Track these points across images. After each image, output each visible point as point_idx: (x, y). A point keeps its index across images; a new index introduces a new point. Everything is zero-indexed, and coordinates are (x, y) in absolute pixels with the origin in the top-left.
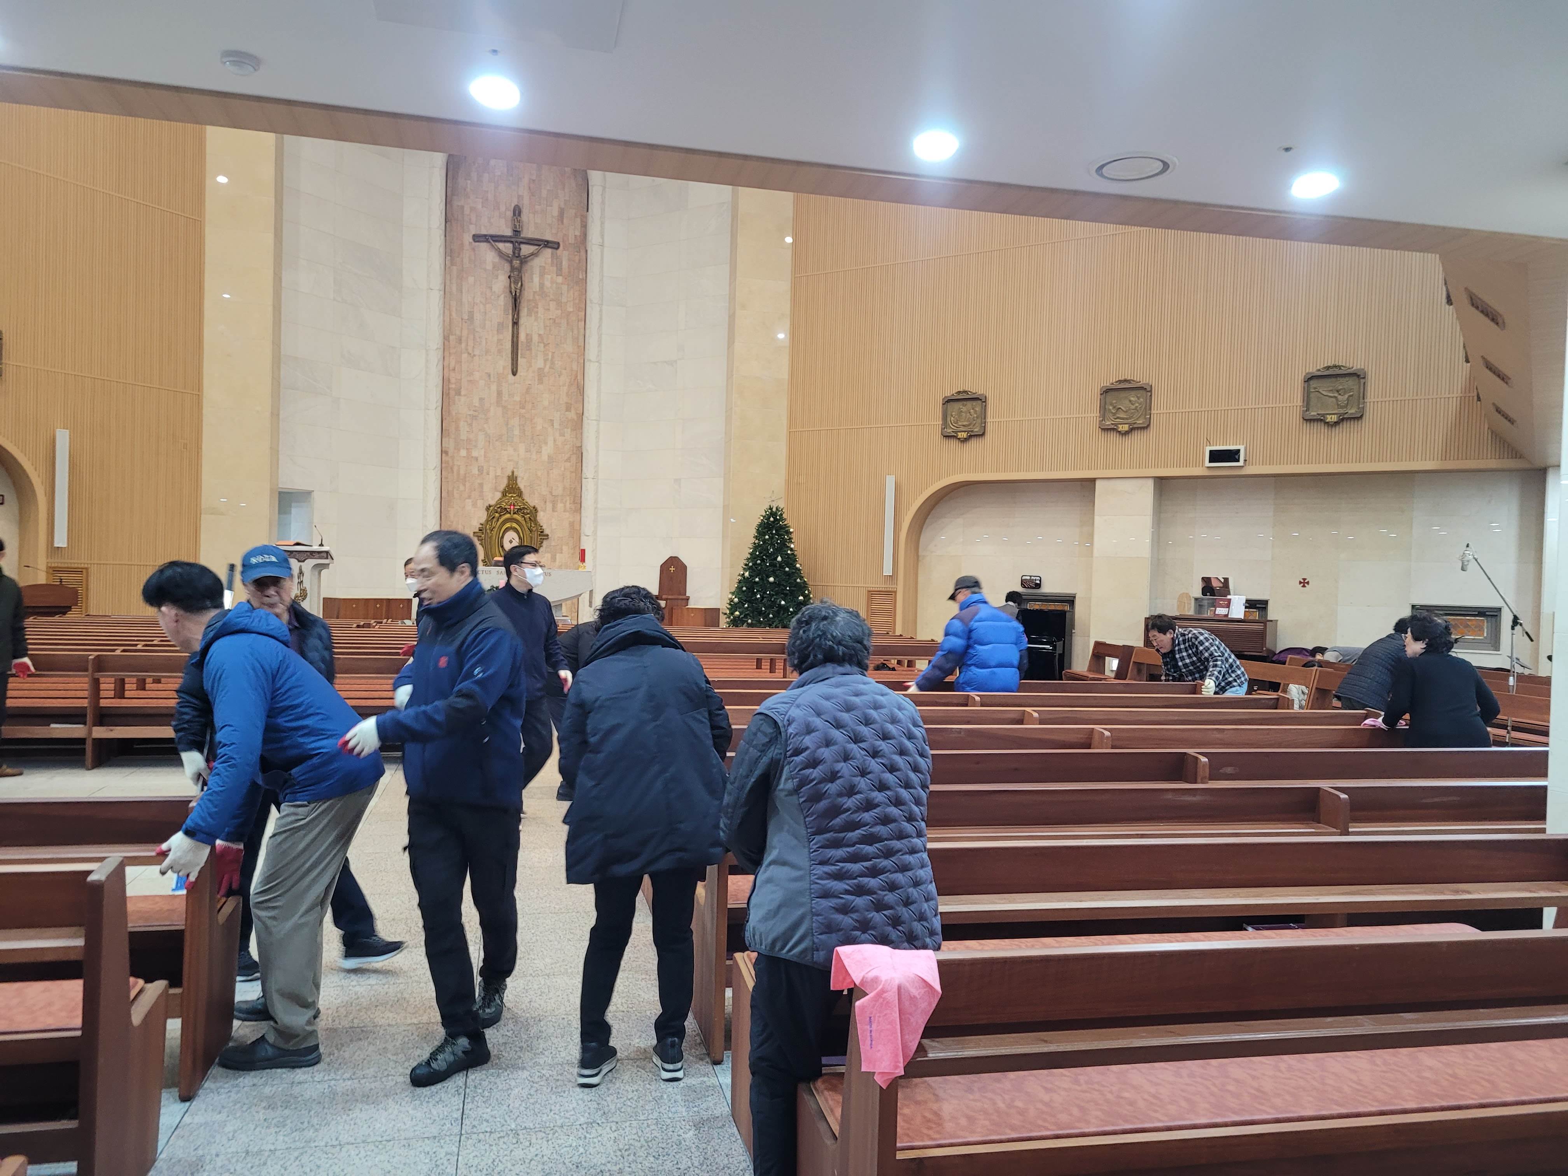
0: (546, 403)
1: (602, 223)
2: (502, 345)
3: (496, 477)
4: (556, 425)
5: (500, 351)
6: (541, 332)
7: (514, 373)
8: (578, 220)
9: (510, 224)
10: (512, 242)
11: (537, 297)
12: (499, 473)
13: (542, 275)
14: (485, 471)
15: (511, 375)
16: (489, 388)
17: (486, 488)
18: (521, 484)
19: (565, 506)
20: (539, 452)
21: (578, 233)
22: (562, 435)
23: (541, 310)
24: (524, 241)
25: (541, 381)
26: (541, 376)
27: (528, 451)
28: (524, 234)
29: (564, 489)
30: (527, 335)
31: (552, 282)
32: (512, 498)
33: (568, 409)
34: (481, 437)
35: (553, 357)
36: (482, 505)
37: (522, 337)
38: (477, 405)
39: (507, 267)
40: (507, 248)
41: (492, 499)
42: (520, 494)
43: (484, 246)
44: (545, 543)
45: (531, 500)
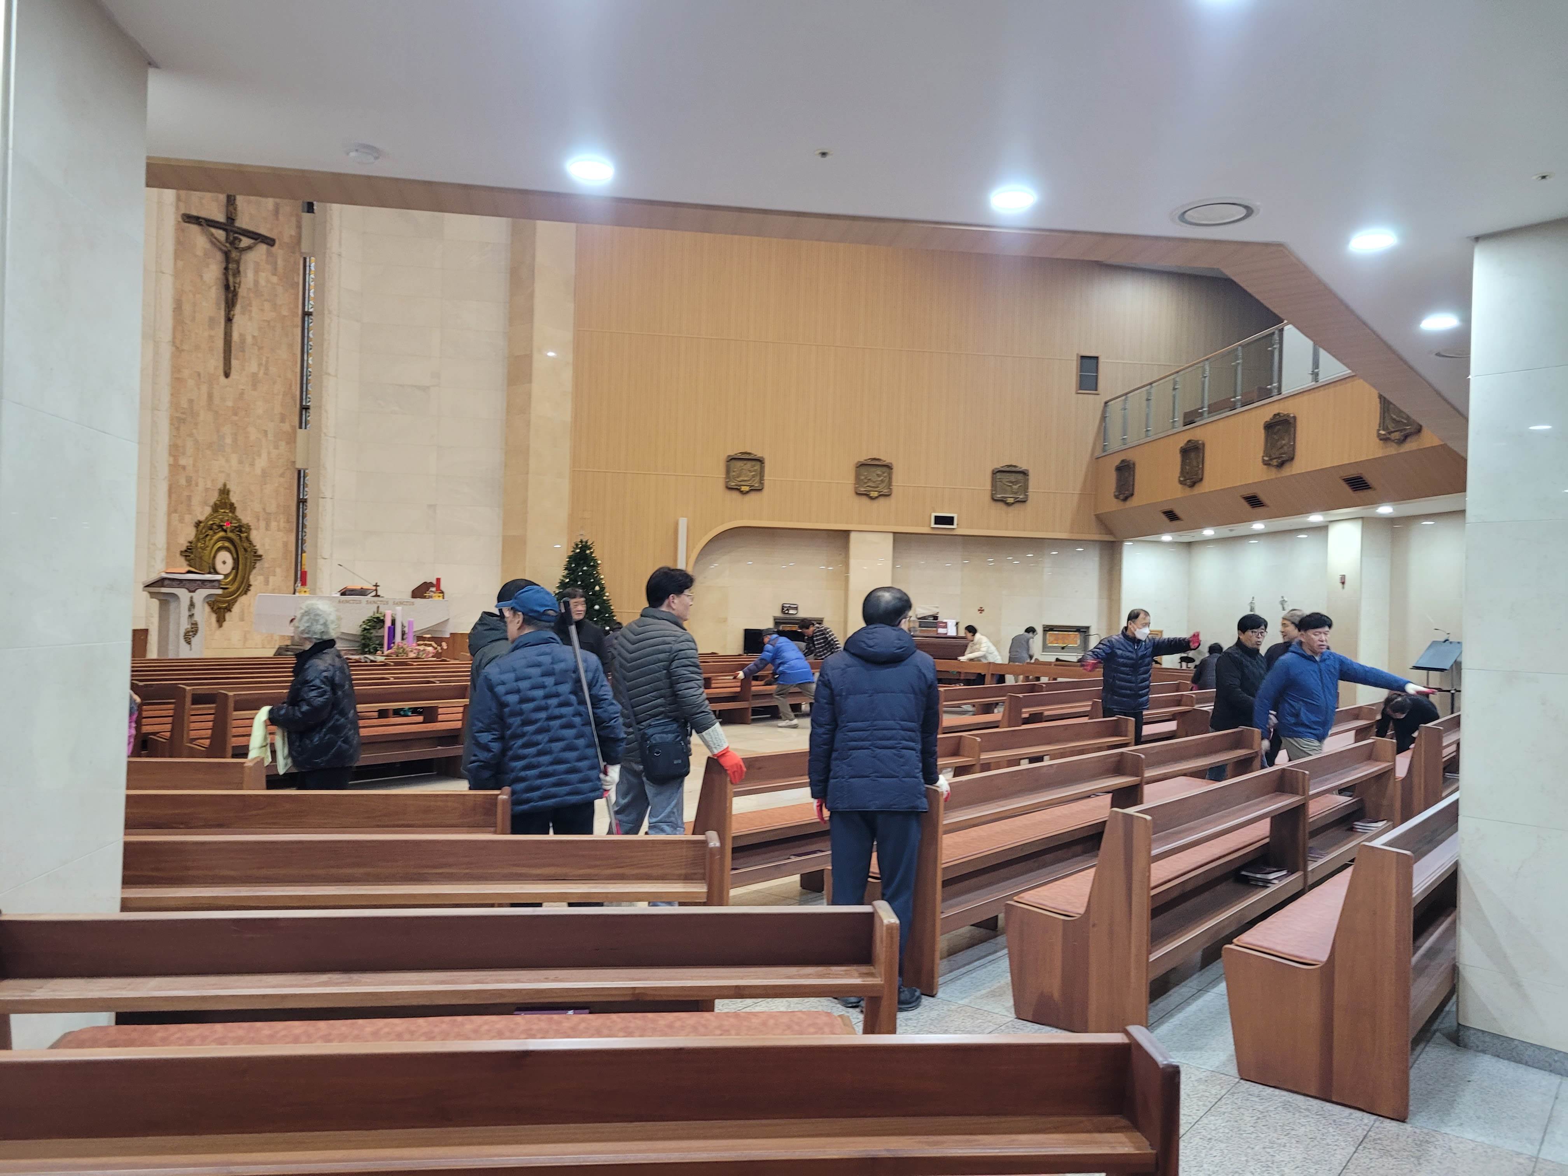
0: (260, 411)
1: (341, 232)
2: (213, 342)
3: (207, 490)
4: (270, 436)
5: (211, 349)
6: (256, 334)
7: (227, 375)
8: (294, 219)
9: (224, 209)
10: (224, 230)
11: (252, 295)
12: (209, 485)
13: (256, 272)
14: (193, 482)
15: (222, 378)
16: (199, 389)
17: (196, 501)
18: (234, 498)
19: (278, 526)
20: (252, 465)
21: (293, 233)
22: (276, 447)
23: (254, 309)
24: (239, 231)
25: (254, 386)
26: (255, 382)
27: (241, 462)
28: (238, 224)
29: (278, 506)
30: (241, 335)
31: (268, 281)
32: (224, 514)
33: (283, 420)
34: (189, 443)
35: (267, 362)
36: (190, 520)
37: (235, 336)
38: (185, 406)
39: (219, 256)
40: (220, 234)
41: (202, 513)
42: (232, 508)
43: (194, 228)
44: (258, 565)
45: (245, 517)
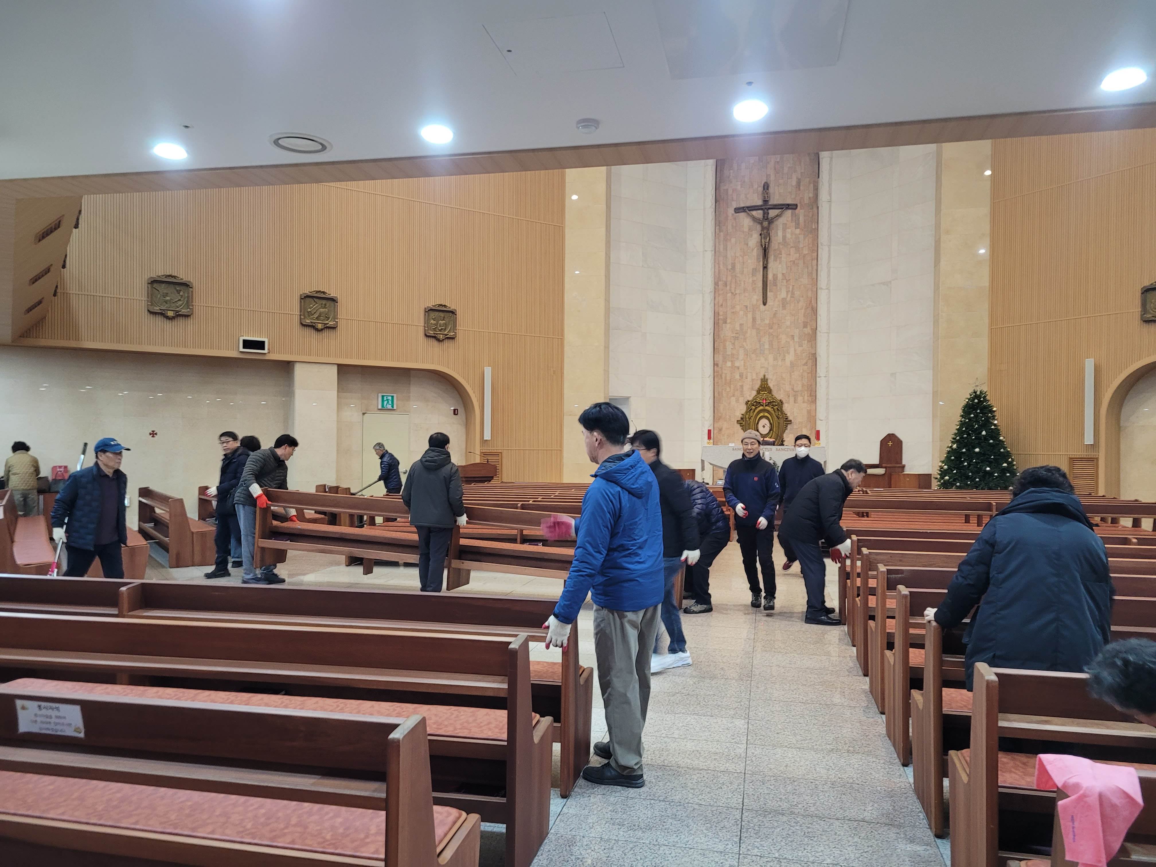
0: (788, 323)
1: (830, 185)
2: (755, 284)
3: (753, 380)
4: (796, 339)
5: (754, 289)
6: (784, 272)
7: (765, 304)
8: (812, 185)
9: (761, 197)
10: (762, 209)
11: (781, 247)
12: (754, 377)
13: (784, 230)
14: (744, 376)
15: (762, 306)
16: (747, 316)
17: (746, 388)
18: (771, 384)
19: (804, 398)
20: (784, 360)
21: (811, 195)
22: (801, 346)
23: (784, 255)
24: (771, 207)
25: (784, 307)
26: (784, 303)
27: (775, 359)
28: (771, 202)
29: (803, 385)
30: (774, 275)
31: (792, 234)
32: (764, 394)
33: (805, 326)
34: (741, 352)
35: (793, 289)
36: (743, 400)
37: (770, 277)
38: (738, 329)
39: (759, 227)
40: (758, 214)
41: (750, 396)
42: (770, 391)
43: (742, 215)
44: (789, 426)
45: (779, 395)
